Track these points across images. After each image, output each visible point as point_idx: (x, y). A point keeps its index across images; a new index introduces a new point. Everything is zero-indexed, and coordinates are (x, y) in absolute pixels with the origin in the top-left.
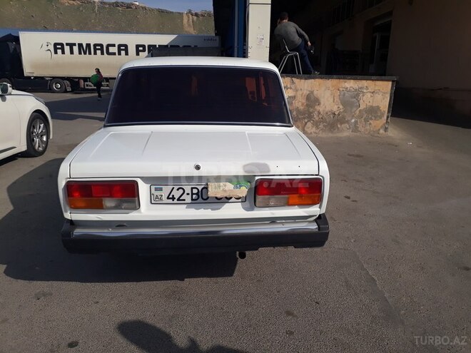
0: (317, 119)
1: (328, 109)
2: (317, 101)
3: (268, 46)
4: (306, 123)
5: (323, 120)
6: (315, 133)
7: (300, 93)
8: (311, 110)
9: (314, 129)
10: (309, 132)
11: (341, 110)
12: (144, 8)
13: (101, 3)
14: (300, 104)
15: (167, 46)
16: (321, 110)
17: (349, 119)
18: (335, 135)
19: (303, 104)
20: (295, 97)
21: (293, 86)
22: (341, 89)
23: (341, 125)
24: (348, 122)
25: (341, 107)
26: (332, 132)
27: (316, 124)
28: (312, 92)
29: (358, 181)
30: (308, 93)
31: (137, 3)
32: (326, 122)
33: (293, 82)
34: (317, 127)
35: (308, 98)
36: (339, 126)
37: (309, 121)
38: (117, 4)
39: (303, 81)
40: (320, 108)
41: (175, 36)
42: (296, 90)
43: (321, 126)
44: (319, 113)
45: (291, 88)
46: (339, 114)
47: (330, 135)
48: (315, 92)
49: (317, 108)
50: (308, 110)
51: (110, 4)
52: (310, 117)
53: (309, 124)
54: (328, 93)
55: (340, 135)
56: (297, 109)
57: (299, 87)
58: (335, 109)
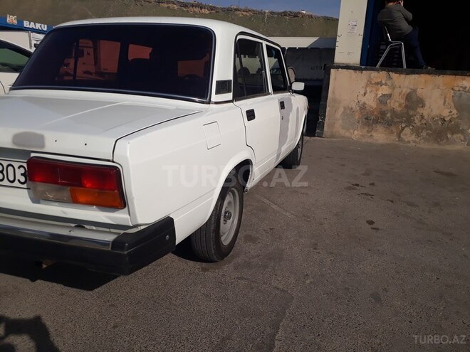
0: (419, 124)
1: (435, 112)
2: (421, 102)
3: (362, 33)
4: (403, 129)
5: (426, 126)
6: (414, 142)
7: (397, 91)
8: (411, 113)
9: (413, 136)
10: (406, 140)
11: (454, 116)
12: (311, 16)
13: (271, 13)
14: (397, 104)
15: (307, 48)
16: (425, 114)
17: (465, 127)
18: (441, 147)
19: (400, 105)
20: (390, 95)
21: (389, 83)
22: (456, 89)
23: (452, 134)
24: (462, 132)
25: (455, 111)
26: (438, 143)
27: (417, 131)
28: (415, 91)
29: (411, 204)
30: (409, 91)
31: (304, 12)
32: (431, 129)
33: (390, 78)
34: (418, 135)
35: (409, 97)
36: (449, 136)
37: (406, 126)
38: (285, 14)
39: (403, 76)
40: (425, 112)
41: (317, 38)
42: (393, 87)
43: (424, 134)
44: (422, 117)
45: (386, 84)
46: (450, 121)
47: (436, 146)
48: (419, 91)
49: (420, 111)
50: (407, 113)
51: (278, 14)
52: (409, 121)
53: (407, 131)
54: (437, 93)
55: (448, 147)
56: (393, 111)
57: (397, 84)
58: (445, 113)
